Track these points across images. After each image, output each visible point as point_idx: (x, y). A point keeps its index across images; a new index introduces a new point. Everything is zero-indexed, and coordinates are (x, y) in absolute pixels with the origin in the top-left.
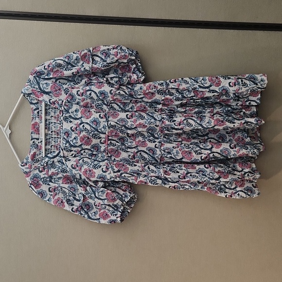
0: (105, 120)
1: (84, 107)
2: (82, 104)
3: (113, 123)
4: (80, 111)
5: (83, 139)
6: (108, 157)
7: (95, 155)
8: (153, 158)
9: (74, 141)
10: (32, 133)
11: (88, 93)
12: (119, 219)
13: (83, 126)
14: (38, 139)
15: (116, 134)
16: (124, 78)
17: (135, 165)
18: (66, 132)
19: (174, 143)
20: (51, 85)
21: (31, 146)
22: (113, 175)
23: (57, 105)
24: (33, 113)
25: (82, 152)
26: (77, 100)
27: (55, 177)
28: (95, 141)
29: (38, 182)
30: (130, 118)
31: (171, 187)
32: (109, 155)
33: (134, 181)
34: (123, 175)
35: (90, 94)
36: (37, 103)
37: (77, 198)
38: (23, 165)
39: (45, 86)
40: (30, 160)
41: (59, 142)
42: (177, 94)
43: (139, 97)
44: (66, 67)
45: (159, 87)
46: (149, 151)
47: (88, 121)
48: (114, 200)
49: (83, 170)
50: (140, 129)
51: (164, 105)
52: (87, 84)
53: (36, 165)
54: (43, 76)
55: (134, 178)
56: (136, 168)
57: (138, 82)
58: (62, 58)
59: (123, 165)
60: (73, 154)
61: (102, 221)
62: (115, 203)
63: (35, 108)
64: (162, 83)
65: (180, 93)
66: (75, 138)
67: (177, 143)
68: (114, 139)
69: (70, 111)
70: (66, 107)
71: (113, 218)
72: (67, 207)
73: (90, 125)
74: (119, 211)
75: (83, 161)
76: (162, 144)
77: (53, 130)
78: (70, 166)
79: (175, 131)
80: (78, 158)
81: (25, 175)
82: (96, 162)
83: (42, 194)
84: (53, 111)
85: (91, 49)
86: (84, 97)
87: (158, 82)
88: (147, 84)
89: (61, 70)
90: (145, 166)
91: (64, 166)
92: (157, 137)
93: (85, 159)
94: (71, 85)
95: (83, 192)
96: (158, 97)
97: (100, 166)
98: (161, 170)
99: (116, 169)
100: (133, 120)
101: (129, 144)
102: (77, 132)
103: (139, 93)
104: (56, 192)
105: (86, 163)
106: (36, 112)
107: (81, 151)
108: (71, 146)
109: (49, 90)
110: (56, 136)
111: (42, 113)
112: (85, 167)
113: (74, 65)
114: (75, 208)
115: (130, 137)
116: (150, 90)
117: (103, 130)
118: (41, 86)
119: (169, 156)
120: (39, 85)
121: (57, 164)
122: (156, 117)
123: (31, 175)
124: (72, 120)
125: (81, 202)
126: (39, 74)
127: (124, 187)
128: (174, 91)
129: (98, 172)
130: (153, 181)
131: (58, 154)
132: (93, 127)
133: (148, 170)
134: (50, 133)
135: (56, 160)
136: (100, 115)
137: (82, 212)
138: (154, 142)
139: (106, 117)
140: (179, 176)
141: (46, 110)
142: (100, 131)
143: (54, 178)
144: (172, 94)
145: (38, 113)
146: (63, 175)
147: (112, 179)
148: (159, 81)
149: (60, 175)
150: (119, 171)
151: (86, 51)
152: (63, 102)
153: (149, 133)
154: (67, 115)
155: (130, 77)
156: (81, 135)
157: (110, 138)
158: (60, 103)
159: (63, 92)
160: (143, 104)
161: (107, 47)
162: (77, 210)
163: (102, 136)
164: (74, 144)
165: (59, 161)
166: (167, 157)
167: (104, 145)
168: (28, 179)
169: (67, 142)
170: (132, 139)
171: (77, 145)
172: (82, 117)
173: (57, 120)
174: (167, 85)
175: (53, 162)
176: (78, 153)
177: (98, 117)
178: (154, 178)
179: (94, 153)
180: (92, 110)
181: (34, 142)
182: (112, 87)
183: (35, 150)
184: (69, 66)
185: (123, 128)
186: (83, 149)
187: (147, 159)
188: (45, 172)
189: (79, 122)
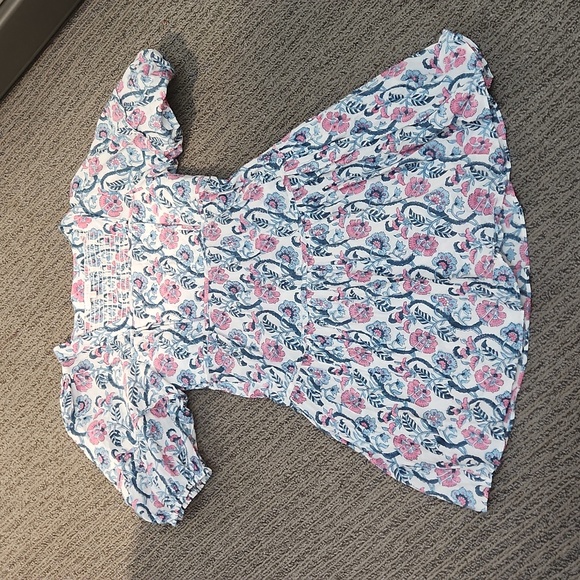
0: (199, 247)
1: (163, 225)
2: (158, 220)
4: (158, 234)
6: (209, 328)
7: (186, 325)
8: (292, 326)
9: (151, 294)
13: (166, 264)
18: (137, 279)
23: (120, 232)
25: (164, 318)
26: (148, 213)
32: (212, 325)
35: (161, 194)
46: (283, 310)
47: (173, 252)
60: (148, 324)
66: (152, 289)
68: (218, 288)
73: (177, 261)
75: (161, 338)
76: (308, 293)
78: (136, 346)
80: (155, 332)
86: (154, 203)
92: (300, 274)
93: (165, 335)
101: (244, 296)
102: (155, 276)
107: (162, 315)
108: (147, 305)
115: (248, 282)
124: (146, 254)
131: (125, 323)
132: (182, 264)
136: (190, 237)
138: (293, 288)
139: (200, 241)
142: (194, 270)
152: (128, 222)
153: (286, 268)
154: (138, 246)
156: (163, 281)
157: (212, 286)
164: (150, 300)
167: (202, 302)
169: (141, 297)
170: (252, 287)
171: (156, 302)
172: (162, 247)
175: (116, 337)
176: (156, 322)
177: (188, 243)
179: (184, 321)
180: (178, 230)
185: (235, 261)
186: (165, 312)
187: (279, 329)
188: (102, 358)
189: (158, 256)
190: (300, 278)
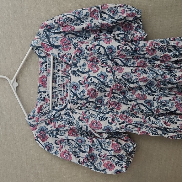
0: (111, 74)
1: (91, 61)
2: (89, 58)
3: (118, 77)
4: (87, 65)
5: (90, 92)
6: (110, 109)
7: (99, 107)
8: (150, 110)
9: (82, 94)
10: (39, 86)
11: (97, 48)
12: (124, 169)
13: (91, 80)
14: (45, 92)
15: (120, 87)
16: (129, 35)
17: (137, 117)
18: (74, 86)
19: (171, 96)
20: (61, 39)
21: (38, 99)
22: (119, 126)
23: (65, 59)
24: (41, 66)
25: (87, 105)
26: (86, 55)
27: (61, 129)
28: (100, 94)
29: (45, 135)
30: (134, 73)
31: (169, 137)
32: (111, 108)
33: (137, 132)
34: (128, 127)
35: (99, 49)
36: (45, 57)
37: (83, 149)
38: (30, 118)
39: (54, 39)
40: (36, 113)
41: (65, 95)
42: (174, 52)
43: (142, 53)
44: (75, 22)
45: (161, 44)
46: (147, 103)
47: (96, 75)
48: (119, 150)
49: (90, 122)
50: (141, 83)
51: (161, 61)
52: (96, 39)
53: (44, 117)
54: (53, 30)
55: (137, 129)
56: (138, 120)
57: (141, 39)
58: (71, 14)
59: (126, 117)
60: (78, 107)
61: (108, 172)
62: (121, 154)
63: (43, 61)
64: (163, 41)
65: (176, 50)
66: (82, 91)
67: (173, 96)
68: (116, 92)
69: (78, 65)
70: (74, 61)
71: (119, 168)
72: (74, 160)
73: (98, 79)
74: (124, 161)
75: (89, 113)
76: (160, 97)
77: (60, 83)
78: (77, 119)
79: (170, 85)
80: (84, 111)
81: (31, 128)
82: (101, 114)
83: (49, 147)
84: (60, 65)
85: (100, 6)
86: (92, 51)
87: (158, 40)
88: (149, 42)
89: (71, 25)
90: (146, 118)
91: (71, 119)
92: (154, 90)
93: (91, 112)
94: (81, 40)
95: (90, 144)
96: (158, 53)
97: (107, 118)
98: (162, 121)
99: (121, 121)
100: (137, 74)
101: (131, 97)
102: (85, 85)
103: (143, 49)
104: (62, 144)
105: (92, 115)
106: (44, 65)
107: (86, 103)
108: (78, 99)
109: (58, 44)
110: (63, 90)
111: (49, 67)
112: (92, 119)
113: (83, 20)
114: (82, 159)
115: (130, 90)
116: (152, 47)
117: (109, 83)
118: (51, 39)
119: (164, 108)
120: (49, 39)
121: (64, 116)
122: (157, 72)
123: (38, 128)
124: (80, 74)
125: (87, 154)
126: (49, 28)
127: (124, 138)
128: (172, 49)
129: (104, 124)
130: (154, 131)
131: (65, 107)
132: (101, 81)
133: (149, 121)
134: (57, 87)
135: (62, 112)
136: (107, 69)
137: (88, 164)
138: (153, 95)
139: (112, 71)
140: (178, 127)
141: (54, 63)
142: (106, 84)
143: (61, 131)
144: (170, 51)
145: (46, 66)
146: (70, 128)
147: (117, 130)
148: (160, 39)
149: (67, 128)
150: (123, 123)
151: (95, 8)
152: (71, 56)
153: (147, 87)
154: (76, 69)
155: (133, 35)
156: (89, 88)
157: (114, 91)
158: (68, 57)
159: (72, 47)
160: (143, 60)
161: (115, 5)
162: (84, 162)
163: (107, 89)
164: (81, 97)
165: (66, 114)
166: (162, 109)
167: (107, 98)
168: (34, 132)
169: (75, 95)
170: (132, 93)
171: (84, 98)
172: (89, 71)
173: (65, 74)
174: (168, 42)
175: (60, 114)
176: (83, 106)
177: (105, 71)
178: (155, 128)
180: (99, 65)
181: (41, 95)
182: (119, 43)
183: (42, 103)
184: (79, 22)
185: (126, 82)
186: (88, 102)
187: (145, 111)
188: (52, 125)
189: (87, 75)
190: (155, 92)
